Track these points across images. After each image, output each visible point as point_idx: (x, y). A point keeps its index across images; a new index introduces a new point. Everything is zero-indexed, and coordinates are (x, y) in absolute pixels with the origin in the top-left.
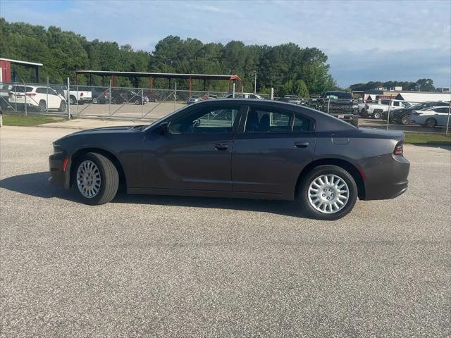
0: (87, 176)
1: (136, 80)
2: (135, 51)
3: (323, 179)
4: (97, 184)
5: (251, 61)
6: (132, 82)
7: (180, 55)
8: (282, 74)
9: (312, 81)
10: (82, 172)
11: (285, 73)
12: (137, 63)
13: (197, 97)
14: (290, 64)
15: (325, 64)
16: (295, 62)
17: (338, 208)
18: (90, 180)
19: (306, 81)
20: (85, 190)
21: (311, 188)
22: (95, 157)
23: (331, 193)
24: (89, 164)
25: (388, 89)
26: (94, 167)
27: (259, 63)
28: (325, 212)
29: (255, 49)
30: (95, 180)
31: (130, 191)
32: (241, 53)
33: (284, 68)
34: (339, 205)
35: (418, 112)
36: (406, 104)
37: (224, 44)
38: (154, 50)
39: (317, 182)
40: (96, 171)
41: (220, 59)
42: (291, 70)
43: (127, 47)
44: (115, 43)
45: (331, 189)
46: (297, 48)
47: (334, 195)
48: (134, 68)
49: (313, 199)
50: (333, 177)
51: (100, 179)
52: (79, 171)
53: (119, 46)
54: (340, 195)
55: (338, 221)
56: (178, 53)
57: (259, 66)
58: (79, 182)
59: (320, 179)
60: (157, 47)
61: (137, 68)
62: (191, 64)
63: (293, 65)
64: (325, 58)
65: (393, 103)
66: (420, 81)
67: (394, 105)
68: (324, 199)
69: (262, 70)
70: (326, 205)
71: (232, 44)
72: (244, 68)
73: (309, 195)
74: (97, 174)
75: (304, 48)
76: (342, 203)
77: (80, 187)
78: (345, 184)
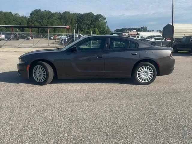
0: (38, 72)
1: (22, 29)
2: (20, 16)
3: (143, 68)
4: (44, 76)
5: (74, 20)
6: (20, 30)
7: (42, 17)
8: (87, 26)
9: (100, 28)
10: (35, 71)
11: (89, 25)
12: (22, 22)
13: (52, 36)
14: (90, 21)
15: (105, 21)
16: (93, 20)
17: (149, 79)
18: (40, 74)
19: (98, 29)
20: (38, 78)
21: (138, 72)
22: (43, 64)
23: (146, 74)
24: (39, 67)
25: (131, 31)
26: (42, 68)
27: (77, 21)
28: (144, 82)
29: (75, 15)
30: (43, 74)
31: (58, 78)
32: (69, 17)
33: (88, 23)
34: (149, 78)
35: (148, 40)
36: (141, 37)
37: (62, 13)
38: (30, 15)
39: (141, 69)
40: (43, 70)
41: (60, 19)
42: (91, 24)
43: (17, 14)
44: (10, 12)
45: (146, 72)
46: (93, 14)
47: (147, 74)
48: (21, 23)
49: (139, 76)
50: (147, 67)
51: (45, 73)
52: (34, 70)
53: (13, 14)
54: (150, 74)
55: (149, 85)
56: (41, 17)
57: (77, 22)
58: (34, 75)
59: (142, 68)
60: (31, 14)
61: (22, 24)
62: (47, 22)
63: (92, 22)
64: (105, 19)
65: (136, 36)
66: (142, 28)
67: (137, 37)
68: (143, 76)
69: (79, 24)
70: (144, 79)
71: (65, 13)
72: (71, 23)
73: (137, 75)
74: (44, 71)
75: (96, 14)
76: (151, 78)
77: (35, 78)
78: (152, 70)
